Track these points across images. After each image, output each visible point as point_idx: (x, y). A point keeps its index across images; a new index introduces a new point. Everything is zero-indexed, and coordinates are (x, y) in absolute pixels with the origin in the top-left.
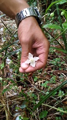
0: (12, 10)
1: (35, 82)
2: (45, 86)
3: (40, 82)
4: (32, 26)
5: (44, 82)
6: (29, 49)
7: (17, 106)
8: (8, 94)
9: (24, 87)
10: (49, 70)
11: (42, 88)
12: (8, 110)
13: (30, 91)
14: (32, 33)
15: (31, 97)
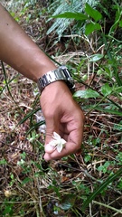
0: (34, 73)
1: (88, 163)
2: (105, 171)
3: (95, 163)
4: (58, 94)
5: (103, 163)
6: (55, 124)
7: (57, 204)
8: (42, 184)
9: (68, 172)
10: (112, 142)
11: (100, 175)
12: (41, 211)
13: (79, 180)
14: (58, 104)
15: (79, 191)
